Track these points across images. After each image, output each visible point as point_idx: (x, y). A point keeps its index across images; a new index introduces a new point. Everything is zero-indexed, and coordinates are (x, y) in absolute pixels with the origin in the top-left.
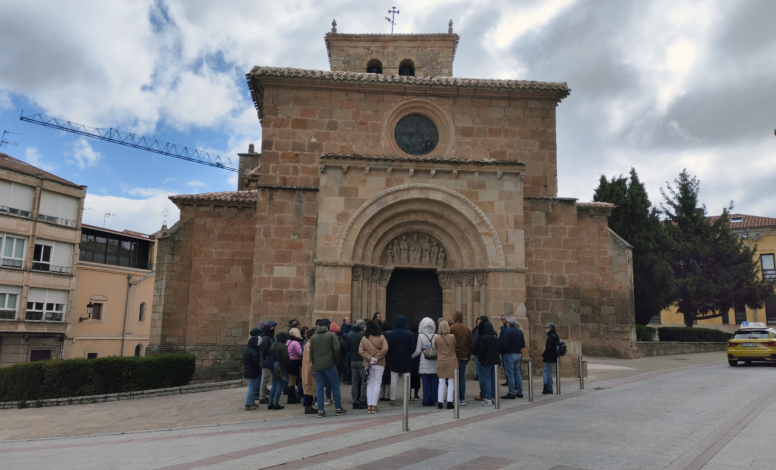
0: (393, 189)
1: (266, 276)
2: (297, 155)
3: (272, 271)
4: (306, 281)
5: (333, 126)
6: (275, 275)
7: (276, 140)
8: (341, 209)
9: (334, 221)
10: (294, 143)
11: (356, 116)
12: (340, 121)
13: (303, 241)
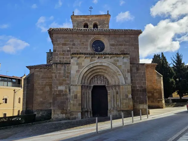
0: (92, 63)
1: (56, 89)
2: (64, 54)
3: (58, 88)
4: (68, 90)
5: (74, 45)
6: (59, 89)
7: (57, 49)
8: (77, 69)
9: (75, 73)
10: (63, 50)
11: (80, 41)
12: (76, 43)
13: (67, 79)
